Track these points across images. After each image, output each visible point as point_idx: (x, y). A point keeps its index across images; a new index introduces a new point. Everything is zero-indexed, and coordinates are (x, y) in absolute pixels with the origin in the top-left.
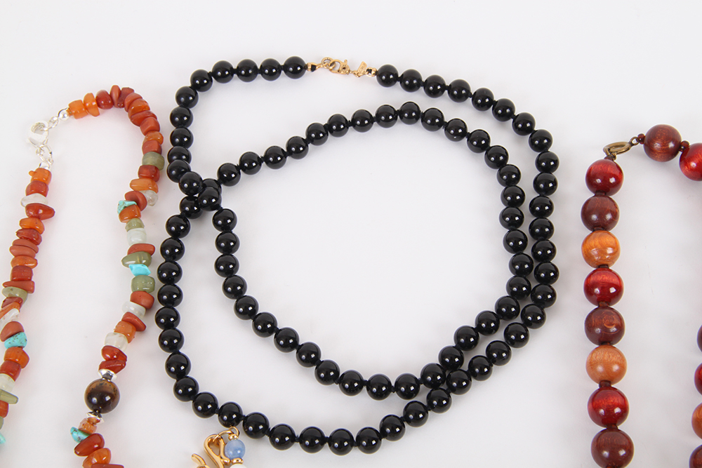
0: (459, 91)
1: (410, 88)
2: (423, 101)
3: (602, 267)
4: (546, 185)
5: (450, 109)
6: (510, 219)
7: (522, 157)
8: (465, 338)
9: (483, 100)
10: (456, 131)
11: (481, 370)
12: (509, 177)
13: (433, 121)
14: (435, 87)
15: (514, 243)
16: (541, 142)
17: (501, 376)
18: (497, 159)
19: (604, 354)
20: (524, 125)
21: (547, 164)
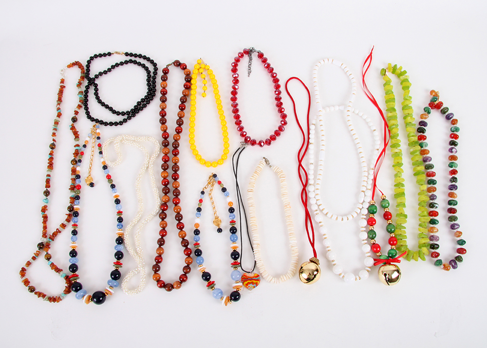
0: (140, 56)
1: (131, 56)
2: (133, 58)
3: (164, 88)
4: (155, 73)
5: (138, 60)
6: (148, 80)
7: (151, 68)
8: (139, 103)
9: (145, 58)
10: (139, 64)
11: (142, 109)
12: (148, 72)
13: (135, 62)
14: (136, 55)
15: (149, 85)
16: (155, 65)
17: (145, 110)
18: (147, 69)
19: (163, 104)
20: (152, 62)
21: (156, 69)
